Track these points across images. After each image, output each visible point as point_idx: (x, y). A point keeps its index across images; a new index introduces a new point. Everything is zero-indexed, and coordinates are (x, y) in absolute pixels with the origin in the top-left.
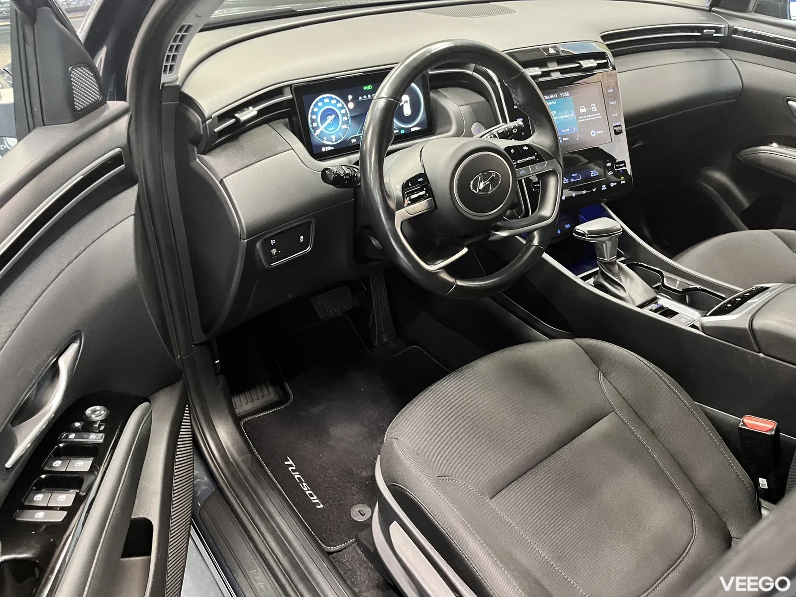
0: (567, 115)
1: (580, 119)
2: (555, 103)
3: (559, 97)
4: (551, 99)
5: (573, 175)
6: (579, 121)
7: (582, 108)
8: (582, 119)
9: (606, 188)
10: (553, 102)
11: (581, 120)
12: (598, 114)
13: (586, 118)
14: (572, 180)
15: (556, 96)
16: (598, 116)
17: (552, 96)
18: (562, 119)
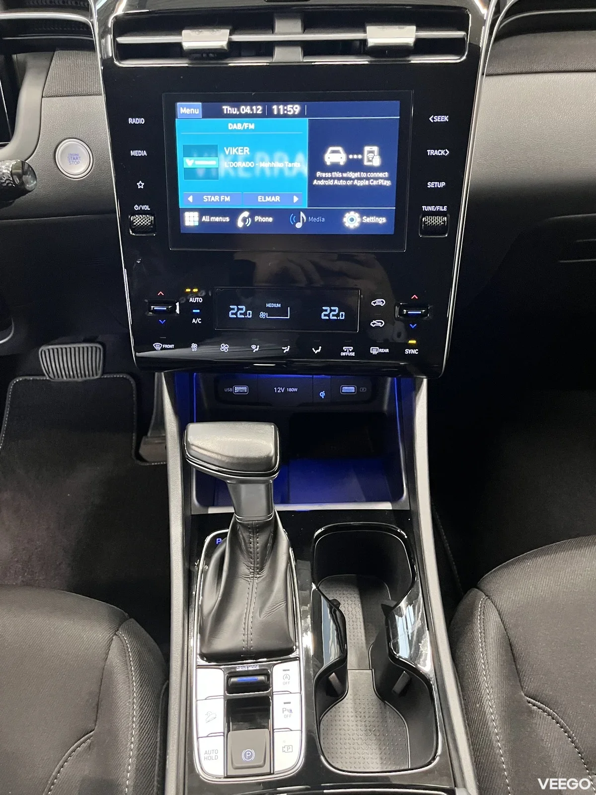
0: (281, 160)
1: (320, 179)
2: (252, 126)
3: (268, 114)
4: (241, 116)
5: (269, 305)
6: (315, 182)
7: (333, 152)
8: (326, 179)
9: (353, 354)
10: (246, 125)
11: (322, 183)
12: (381, 175)
13: (339, 179)
14: (263, 315)
15: (259, 109)
16: (383, 180)
17: (246, 109)
18: (262, 169)
